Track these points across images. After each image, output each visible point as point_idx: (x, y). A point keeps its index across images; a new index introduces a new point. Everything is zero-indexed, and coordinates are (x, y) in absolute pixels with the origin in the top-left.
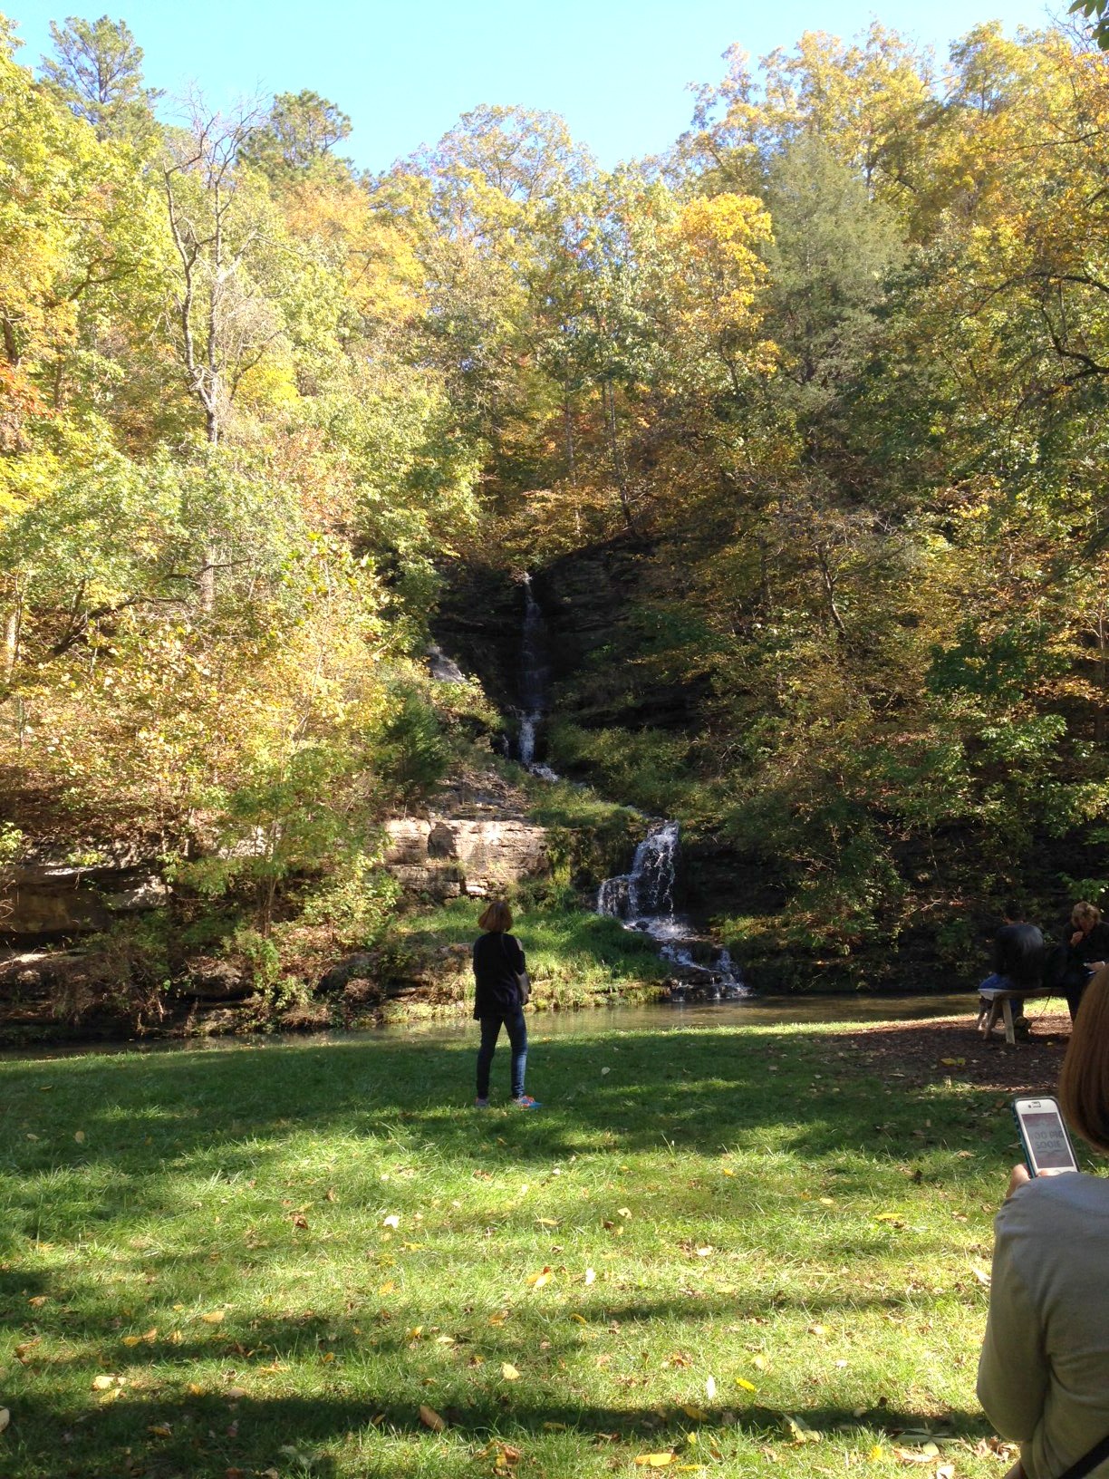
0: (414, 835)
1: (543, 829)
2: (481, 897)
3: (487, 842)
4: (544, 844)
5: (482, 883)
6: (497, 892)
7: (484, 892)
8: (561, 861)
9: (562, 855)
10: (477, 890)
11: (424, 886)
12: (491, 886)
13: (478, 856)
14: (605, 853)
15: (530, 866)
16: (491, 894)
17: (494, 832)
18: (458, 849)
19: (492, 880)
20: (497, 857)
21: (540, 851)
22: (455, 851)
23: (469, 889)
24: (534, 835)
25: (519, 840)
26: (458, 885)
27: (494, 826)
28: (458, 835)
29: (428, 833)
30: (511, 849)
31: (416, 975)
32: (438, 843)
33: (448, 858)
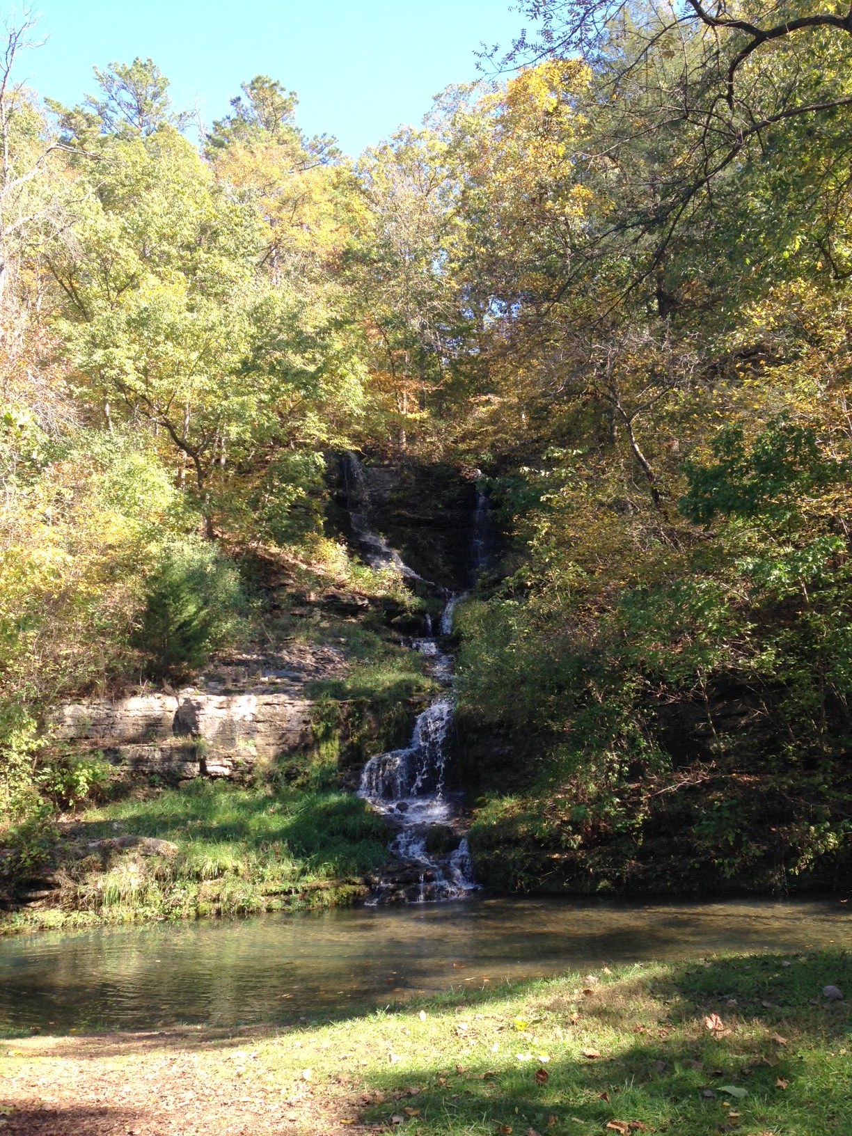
0: (157, 712)
1: (307, 702)
2: (224, 777)
3: (237, 718)
4: (308, 718)
5: (226, 762)
6: (242, 773)
7: (227, 772)
8: (327, 736)
9: (328, 730)
10: (220, 770)
11: (157, 768)
12: (236, 765)
13: (227, 733)
14: (380, 724)
15: (291, 742)
16: (236, 775)
17: (246, 706)
18: (201, 726)
19: (238, 759)
20: (250, 733)
21: (303, 726)
22: (197, 728)
23: (209, 769)
24: (296, 708)
25: (276, 714)
26: (198, 765)
27: (249, 700)
28: (201, 712)
29: (175, 710)
30: (267, 724)
31: (47, 875)
32: (184, 720)
33: (190, 736)
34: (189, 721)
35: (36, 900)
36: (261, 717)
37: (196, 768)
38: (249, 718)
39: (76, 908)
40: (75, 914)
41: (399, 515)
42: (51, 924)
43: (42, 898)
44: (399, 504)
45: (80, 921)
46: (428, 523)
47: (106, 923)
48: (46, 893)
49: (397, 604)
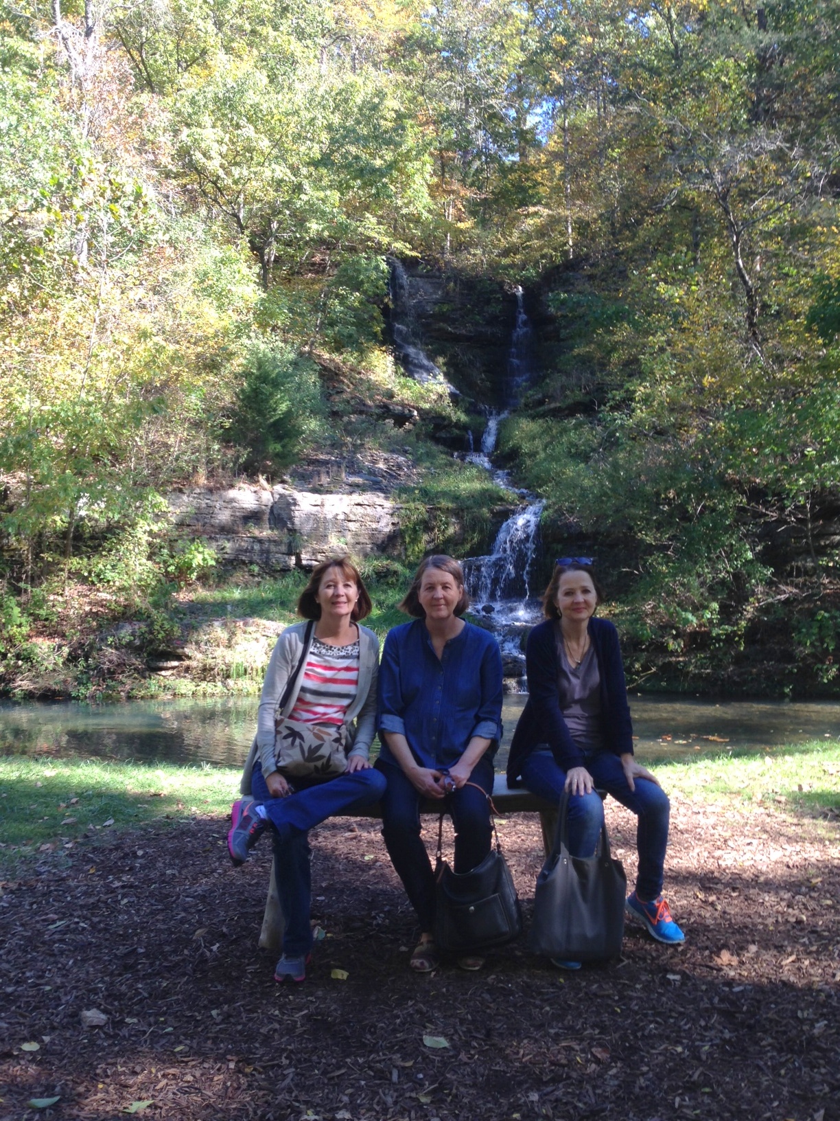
0: (254, 506)
1: (396, 505)
3: (330, 516)
4: (397, 520)
5: (319, 557)
8: (414, 539)
9: (415, 533)
13: (320, 530)
15: (379, 541)
17: (339, 505)
18: (296, 521)
20: (342, 531)
21: (392, 528)
22: (293, 523)
23: (304, 562)
24: (386, 510)
25: (367, 515)
26: (293, 558)
27: (341, 499)
28: (297, 508)
29: (270, 504)
30: (358, 524)
31: (178, 648)
32: (279, 515)
33: (286, 530)
34: (284, 516)
35: (167, 669)
36: (352, 517)
37: (293, 560)
38: (341, 517)
39: (205, 680)
40: (203, 684)
41: (440, 330)
42: (183, 692)
43: (173, 668)
44: (442, 317)
45: (209, 691)
46: (468, 339)
47: (232, 695)
48: (175, 663)
49: (444, 418)
